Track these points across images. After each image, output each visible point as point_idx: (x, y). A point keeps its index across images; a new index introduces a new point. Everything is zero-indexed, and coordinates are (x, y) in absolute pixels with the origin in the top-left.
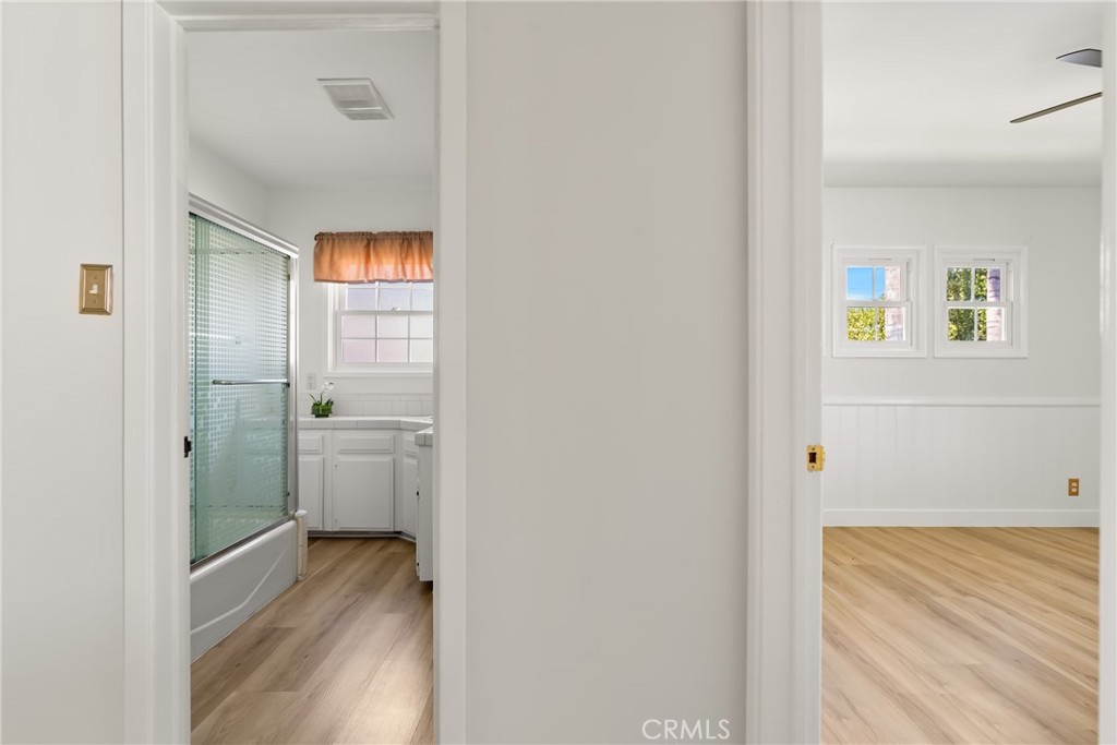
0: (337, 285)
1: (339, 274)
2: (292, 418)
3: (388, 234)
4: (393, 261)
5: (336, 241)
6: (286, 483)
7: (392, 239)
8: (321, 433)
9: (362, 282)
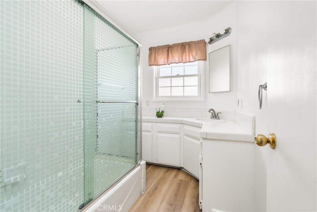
0: (157, 66)
1: (157, 62)
2: (139, 117)
3: (176, 44)
4: (178, 55)
5: (157, 50)
6: (136, 149)
7: (177, 46)
8: (151, 124)
9: (166, 64)
